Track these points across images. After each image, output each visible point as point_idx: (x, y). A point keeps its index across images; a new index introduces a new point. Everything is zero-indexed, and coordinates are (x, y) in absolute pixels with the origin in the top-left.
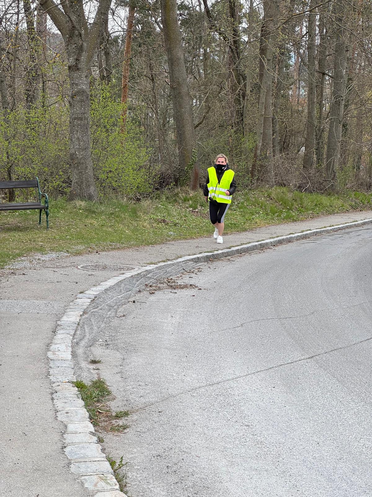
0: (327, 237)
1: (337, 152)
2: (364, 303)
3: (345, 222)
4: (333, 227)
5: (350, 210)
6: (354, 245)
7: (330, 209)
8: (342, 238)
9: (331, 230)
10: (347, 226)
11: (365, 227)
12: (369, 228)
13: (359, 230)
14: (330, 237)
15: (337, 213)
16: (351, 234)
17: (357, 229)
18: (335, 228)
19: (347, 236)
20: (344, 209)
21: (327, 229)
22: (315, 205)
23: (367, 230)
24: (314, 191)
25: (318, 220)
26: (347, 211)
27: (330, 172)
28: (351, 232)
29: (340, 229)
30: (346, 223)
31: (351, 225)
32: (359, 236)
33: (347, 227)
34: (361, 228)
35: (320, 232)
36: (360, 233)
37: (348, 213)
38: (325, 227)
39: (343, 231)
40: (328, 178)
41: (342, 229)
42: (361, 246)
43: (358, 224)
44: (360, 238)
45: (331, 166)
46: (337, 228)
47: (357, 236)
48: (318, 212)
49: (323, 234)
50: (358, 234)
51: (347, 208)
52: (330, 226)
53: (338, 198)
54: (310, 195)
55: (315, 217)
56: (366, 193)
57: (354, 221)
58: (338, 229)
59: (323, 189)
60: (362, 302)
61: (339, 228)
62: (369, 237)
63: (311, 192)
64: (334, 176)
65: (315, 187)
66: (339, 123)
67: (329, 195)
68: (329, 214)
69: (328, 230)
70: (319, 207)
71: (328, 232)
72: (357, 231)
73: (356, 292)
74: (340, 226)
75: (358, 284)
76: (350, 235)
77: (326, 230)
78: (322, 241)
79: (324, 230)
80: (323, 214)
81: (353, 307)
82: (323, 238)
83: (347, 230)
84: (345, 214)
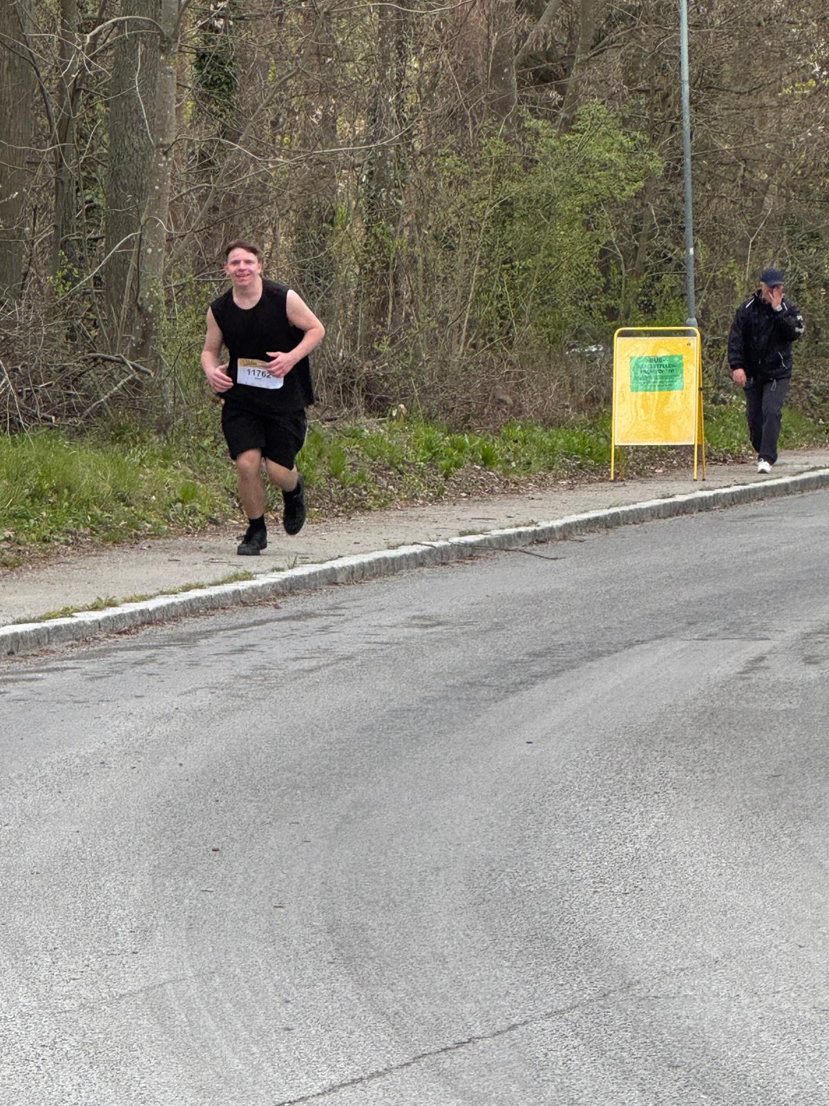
0: (70, 664)
1: (157, 205)
2: (174, 981)
3: (184, 582)
4: (111, 612)
5: (226, 517)
6: (203, 699)
7: (119, 516)
8: (151, 668)
9: (98, 624)
10: (190, 602)
11: (291, 605)
12: (310, 608)
13: (255, 624)
14: (88, 666)
15: (156, 534)
16: (203, 642)
17: (242, 616)
18: (120, 617)
19: (180, 653)
20: (194, 512)
21: (74, 621)
22: (32, 496)
23: (294, 624)
24: (33, 417)
25: (43, 575)
26: (214, 522)
27: (123, 314)
28: (208, 634)
29: (149, 619)
30: (187, 589)
31: (210, 598)
32: (241, 651)
33: (192, 609)
34: (268, 612)
35: (39, 639)
36: (250, 637)
37: (216, 534)
38: (66, 613)
39: (168, 629)
40: (113, 346)
41: (160, 622)
42: (238, 702)
43: (254, 589)
44: (244, 663)
45: (128, 283)
46: (132, 615)
47: (233, 652)
48: (46, 533)
49: (53, 647)
50: (238, 642)
51: (213, 506)
52: (95, 608)
53: (166, 457)
54: (9, 440)
55: (30, 561)
56: (328, 425)
57: (236, 578)
58: (139, 619)
59: (81, 409)
60: (164, 976)
61: (142, 612)
62: (293, 655)
63: (16, 428)
64: (146, 335)
65: (37, 397)
66: (163, 50)
67: (114, 441)
68: (106, 540)
69: (80, 626)
70: (53, 506)
71: (80, 635)
72: (242, 626)
73: (144, 933)
74: (151, 605)
75: (168, 892)
76: (193, 651)
77: (68, 627)
78: (35, 684)
79: (57, 628)
80: (76, 544)
81: (109, 1004)
82: (49, 671)
83: (189, 625)
84: (196, 541)
